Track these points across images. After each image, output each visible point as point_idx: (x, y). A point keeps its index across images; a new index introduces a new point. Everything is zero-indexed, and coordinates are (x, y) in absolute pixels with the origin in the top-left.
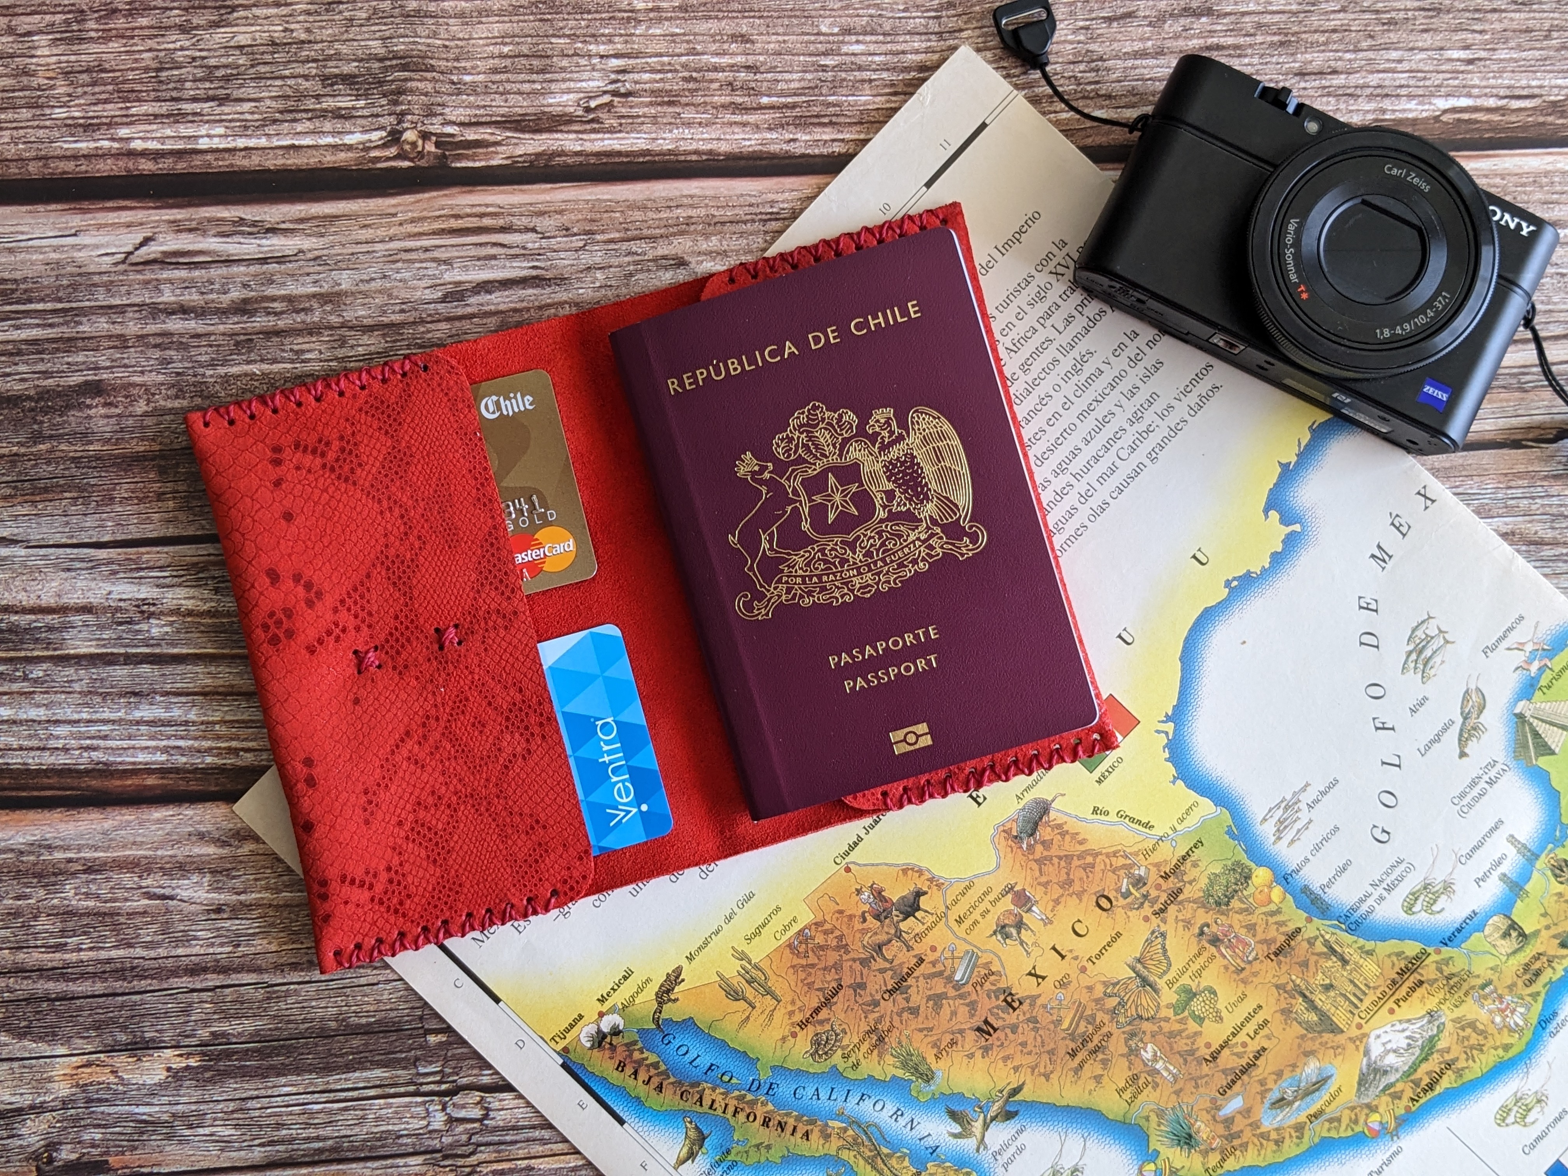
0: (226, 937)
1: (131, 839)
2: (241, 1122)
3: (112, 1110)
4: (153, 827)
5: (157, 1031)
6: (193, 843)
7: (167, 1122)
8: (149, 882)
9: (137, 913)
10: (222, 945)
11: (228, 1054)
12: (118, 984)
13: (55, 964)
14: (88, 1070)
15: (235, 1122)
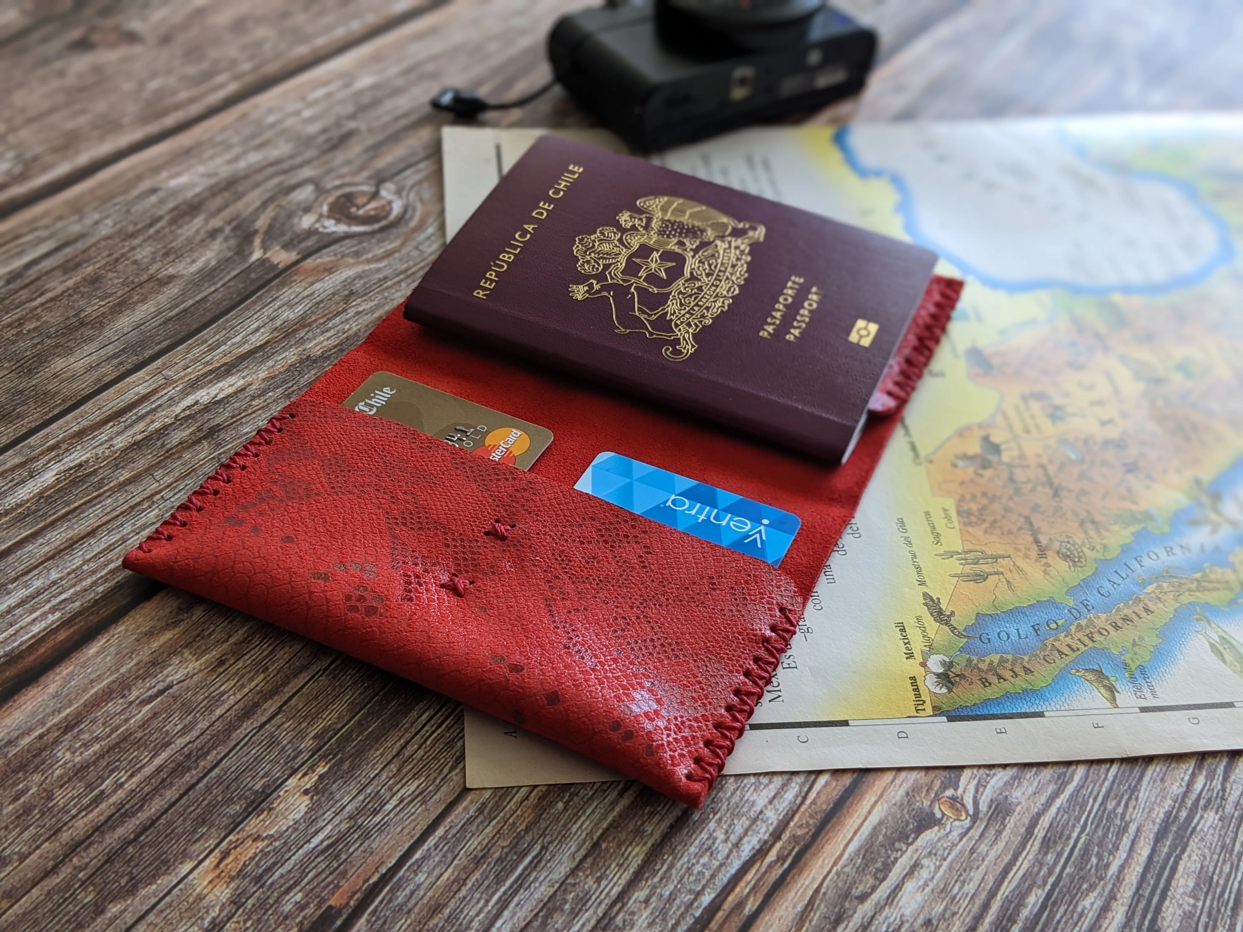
0: (248, 672)
1: (86, 681)
2: (415, 771)
3: (288, 866)
4: (99, 660)
5: (262, 778)
6: (148, 642)
7: (350, 828)
8: (135, 693)
9: (148, 720)
10: (252, 679)
11: (347, 738)
12: (187, 777)
13: (106, 814)
14: (230, 859)
15: (410, 775)
